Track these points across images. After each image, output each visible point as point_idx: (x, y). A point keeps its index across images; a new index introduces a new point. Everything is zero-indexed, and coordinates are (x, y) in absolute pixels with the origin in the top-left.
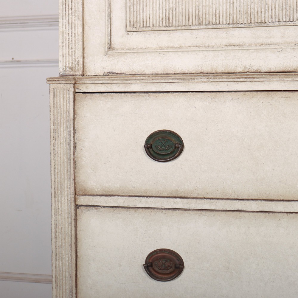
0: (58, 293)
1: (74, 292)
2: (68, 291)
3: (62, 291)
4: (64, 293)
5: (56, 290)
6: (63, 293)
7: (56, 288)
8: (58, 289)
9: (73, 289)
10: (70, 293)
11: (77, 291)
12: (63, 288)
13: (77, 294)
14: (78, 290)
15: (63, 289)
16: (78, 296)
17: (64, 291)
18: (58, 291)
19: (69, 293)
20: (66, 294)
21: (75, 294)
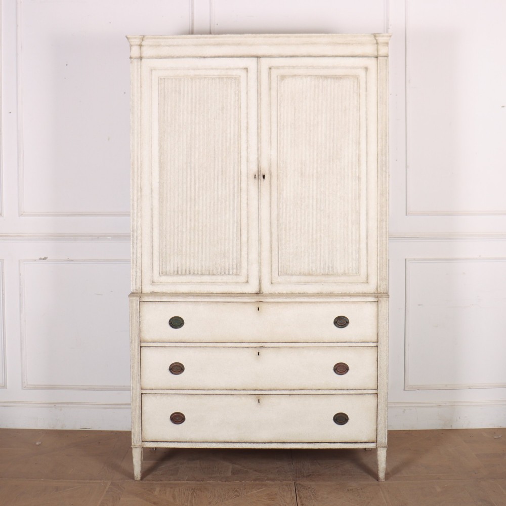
0: (133, 382)
6: (135, 382)
8: (133, 380)
10: (138, 382)
21: (140, 382)
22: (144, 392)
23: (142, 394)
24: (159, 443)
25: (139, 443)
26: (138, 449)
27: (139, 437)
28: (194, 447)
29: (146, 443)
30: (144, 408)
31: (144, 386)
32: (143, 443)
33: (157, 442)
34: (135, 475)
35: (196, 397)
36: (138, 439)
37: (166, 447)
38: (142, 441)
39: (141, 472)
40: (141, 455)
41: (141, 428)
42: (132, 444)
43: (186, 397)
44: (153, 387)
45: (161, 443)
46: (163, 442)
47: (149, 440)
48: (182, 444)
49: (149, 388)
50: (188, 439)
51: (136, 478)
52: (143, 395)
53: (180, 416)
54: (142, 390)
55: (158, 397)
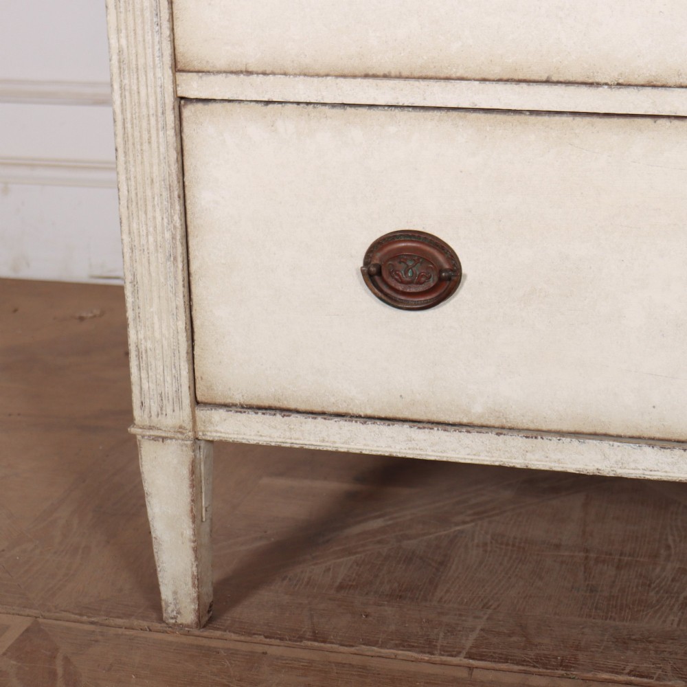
0: (123, 21)
1: (165, 14)
2: (147, 14)
3: (134, 13)
4: (139, 21)
5: (118, 13)
6: (135, 20)
7: (115, 6)
8: (122, 9)
9: (162, 9)
10: (155, 20)
11: (172, 14)
12: (134, 6)
13: (173, 21)
14: (175, 11)
15: (134, 9)
16: (175, 28)
17: (138, 13)
18: (123, 15)
19: (152, 20)
20: (143, 22)
21: (169, 21)
22: (193, 87)
23: (182, 101)
24: (295, 419)
25: (181, 415)
26: (172, 446)
27: (177, 378)
28: (518, 462)
29: (218, 415)
30: (202, 198)
31: (193, 48)
32: (201, 413)
33: (286, 411)
34: (166, 593)
35: (533, 133)
36: (169, 389)
37: (343, 448)
38: (196, 403)
39: (198, 581)
40: (195, 484)
41: (182, 324)
42: (137, 413)
43: (463, 131)
44: (251, 56)
45: (310, 424)
46: (322, 414)
47: (238, 398)
48: (438, 434)
49: (221, 64)
50: (477, 412)
51: (169, 612)
52: (188, 111)
53: (425, 259)
54: (181, 77)
55: (288, 123)
